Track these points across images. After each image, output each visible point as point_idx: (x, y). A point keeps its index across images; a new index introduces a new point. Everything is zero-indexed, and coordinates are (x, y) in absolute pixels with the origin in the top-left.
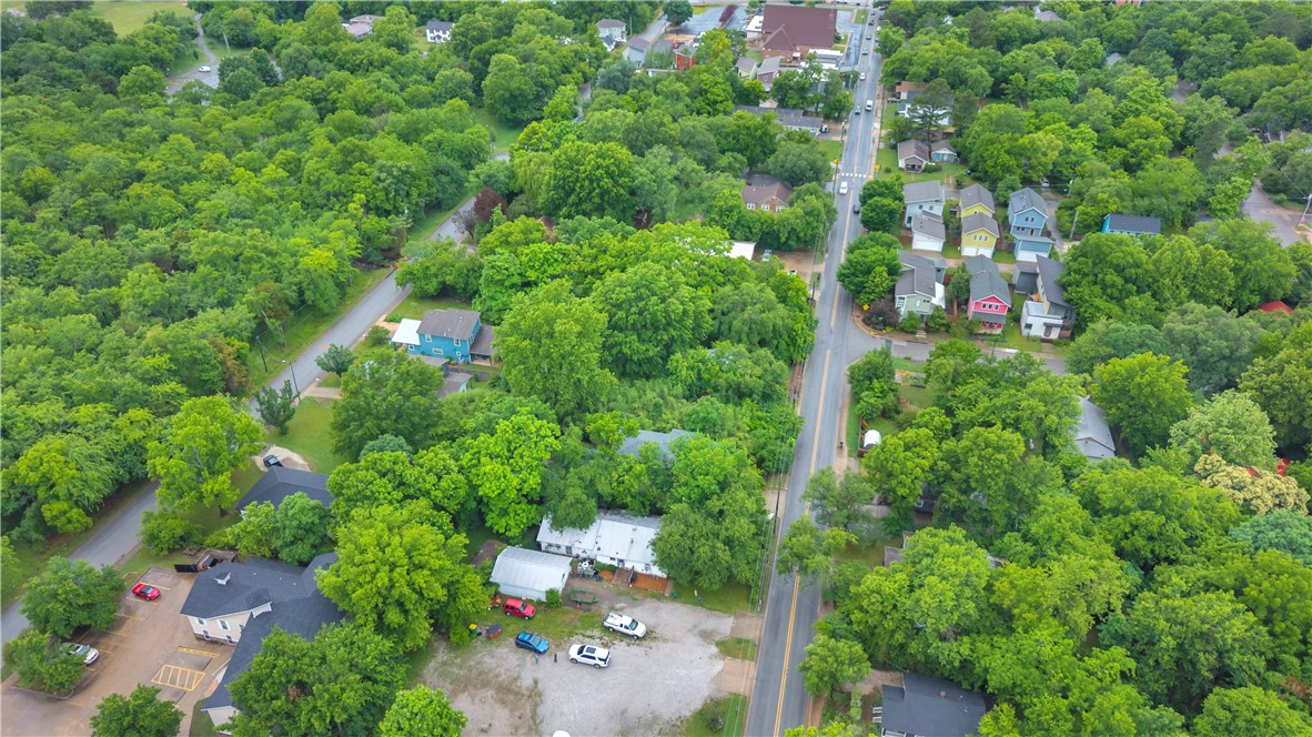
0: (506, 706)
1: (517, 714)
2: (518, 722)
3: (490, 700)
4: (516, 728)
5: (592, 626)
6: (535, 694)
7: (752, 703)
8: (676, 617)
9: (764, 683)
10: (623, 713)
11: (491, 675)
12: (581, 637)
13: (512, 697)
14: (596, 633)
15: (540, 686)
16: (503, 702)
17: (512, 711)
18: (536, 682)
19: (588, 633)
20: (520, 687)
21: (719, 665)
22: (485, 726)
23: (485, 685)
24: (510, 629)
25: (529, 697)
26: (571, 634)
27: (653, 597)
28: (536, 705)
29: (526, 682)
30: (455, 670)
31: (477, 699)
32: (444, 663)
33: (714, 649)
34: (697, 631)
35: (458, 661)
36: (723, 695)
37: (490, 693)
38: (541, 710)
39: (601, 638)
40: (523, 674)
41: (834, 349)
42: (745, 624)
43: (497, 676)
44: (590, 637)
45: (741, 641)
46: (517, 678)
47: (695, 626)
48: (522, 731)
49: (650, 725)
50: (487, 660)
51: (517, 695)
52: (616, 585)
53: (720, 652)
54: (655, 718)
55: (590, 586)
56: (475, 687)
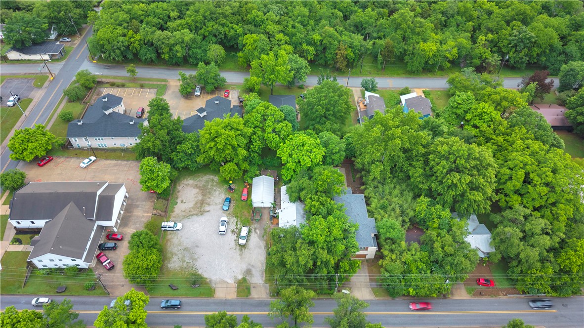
0: (194, 205)
1: (191, 210)
2: (187, 211)
3: (196, 199)
4: (184, 211)
5: (243, 223)
6: (202, 213)
7: (211, 300)
8: (256, 255)
9: (225, 303)
10: (197, 246)
11: (209, 196)
12: (236, 221)
13: (199, 205)
16: (196, 203)
17: (193, 208)
18: (208, 211)
19: (239, 223)
20: (204, 207)
21: (231, 281)
22: (184, 201)
23: (204, 195)
25: (200, 211)
26: (237, 217)
27: (267, 244)
28: (196, 215)
29: (207, 208)
30: (210, 184)
31: (197, 195)
32: (213, 180)
33: (240, 277)
34: (250, 267)
35: (215, 184)
36: (213, 285)
37: (200, 198)
38: (195, 217)
39: (237, 228)
40: (211, 206)
41: (562, 316)
42: (260, 290)
43: (209, 198)
44: (237, 224)
45: (248, 289)
46: (209, 205)
47: (253, 266)
48: (183, 213)
49: (191, 258)
50: (217, 192)
51: (201, 207)
52: (270, 227)
53: (239, 280)
54: (196, 260)
55: (266, 217)
56: (203, 192)
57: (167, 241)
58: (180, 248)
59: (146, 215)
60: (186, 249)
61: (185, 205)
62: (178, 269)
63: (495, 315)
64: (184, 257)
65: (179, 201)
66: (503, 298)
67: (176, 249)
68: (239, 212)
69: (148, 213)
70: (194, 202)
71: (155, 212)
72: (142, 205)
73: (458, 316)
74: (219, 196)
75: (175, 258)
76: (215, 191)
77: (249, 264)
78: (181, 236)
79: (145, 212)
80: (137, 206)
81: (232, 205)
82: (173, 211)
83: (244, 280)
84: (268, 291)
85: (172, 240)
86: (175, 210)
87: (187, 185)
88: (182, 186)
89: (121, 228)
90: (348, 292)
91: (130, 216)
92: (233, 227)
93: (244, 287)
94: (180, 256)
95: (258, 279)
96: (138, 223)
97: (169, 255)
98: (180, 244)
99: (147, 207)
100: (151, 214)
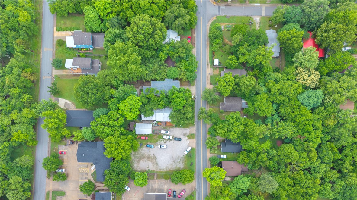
0: (150, 161)
2: (154, 164)
3: (147, 161)
4: (154, 166)
5: (161, 138)
6: (155, 157)
7: (196, 149)
8: (177, 132)
9: (198, 144)
10: (172, 157)
11: (145, 155)
12: (159, 141)
13: (150, 159)
14: (162, 140)
15: (155, 155)
16: (149, 161)
17: (152, 162)
18: (154, 154)
19: (160, 140)
21: (188, 142)
22: (148, 166)
23: (144, 158)
24: (144, 143)
25: (154, 158)
26: (157, 141)
27: (171, 127)
28: (156, 160)
29: (152, 155)
30: (137, 156)
31: (144, 161)
32: (134, 155)
33: (187, 138)
34: (183, 134)
35: (137, 153)
37: (146, 159)
39: (163, 141)
40: (151, 153)
41: (203, 16)
42: (192, 130)
43: (146, 155)
44: (161, 141)
45: (192, 134)
46: (150, 155)
47: (182, 133)
48: (155, 166)
49: (178, 159)
50: (142, 151)
51: (151, 158)
52: (162, 126)
53: (188, 138)
54: (179, 157)
55: (157, 128)
56: (142, 158)
57: (170, 170)
58: (173, 164)
59: (157, 182)
60: (174, 162)
61: (150, 166)
62: (183, 163)
63: (202, 41)
64: (178, 162)
65: (147, 169)
66: (195, 35)
67: (174, 166)
68: (154, 140)
69: (156, 181)
70: (149, 162)
71: (155, 178)
72: (151, 185)
73: (202, 56)
74: (144, 150)
75: (179, 166)
76: (141, 153)
77: (181, 134)
78: (168, 165)
79: (155, 183)
80: (152, 187)
81: (150, 144)
82: (154, 171)
83: (188, 136)
84: (193, 127)
85: (169, 168)
86: (153, 170)
87: (137, 167)
88: (138, 169)
89: (165, 192)
90: (193, 95)
91: (158, 189)
92: (162, 142)
93: (191, 136)
94: (177, 164)
95: (188, 131)
96: (162, 185)
97: (177, 168)
98: (172, 165)
99: (153, 182)
100: (157, 180)
